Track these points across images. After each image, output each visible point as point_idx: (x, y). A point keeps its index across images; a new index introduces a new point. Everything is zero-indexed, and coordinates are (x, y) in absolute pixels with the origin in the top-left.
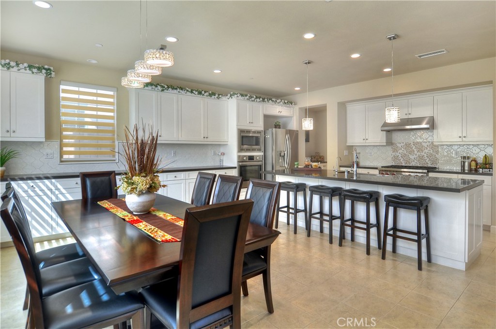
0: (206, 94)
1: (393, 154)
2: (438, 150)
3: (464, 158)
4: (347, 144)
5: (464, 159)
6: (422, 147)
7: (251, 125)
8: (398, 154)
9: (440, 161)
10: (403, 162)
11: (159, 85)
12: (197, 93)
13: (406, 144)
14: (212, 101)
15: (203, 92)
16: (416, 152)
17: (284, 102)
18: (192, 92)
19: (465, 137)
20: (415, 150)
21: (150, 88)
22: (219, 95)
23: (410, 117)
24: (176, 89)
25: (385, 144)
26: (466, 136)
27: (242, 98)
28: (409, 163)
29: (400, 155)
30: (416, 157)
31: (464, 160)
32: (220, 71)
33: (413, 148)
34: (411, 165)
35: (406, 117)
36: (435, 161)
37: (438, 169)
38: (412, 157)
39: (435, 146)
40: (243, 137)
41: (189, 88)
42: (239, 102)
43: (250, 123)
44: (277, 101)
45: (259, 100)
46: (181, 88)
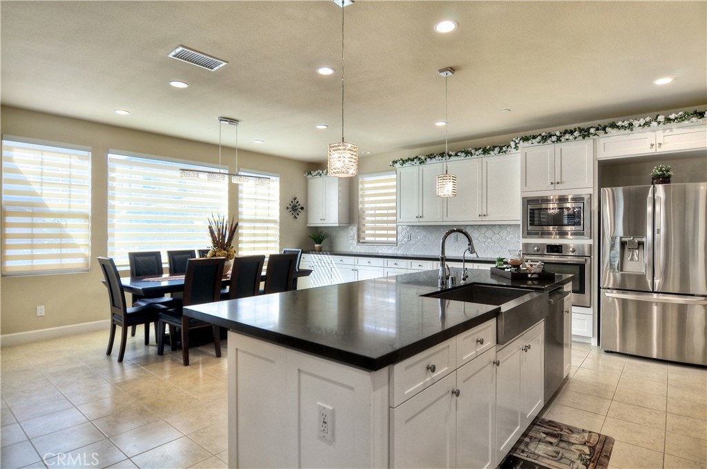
0: (477, 153)
7: (558, 186)
12: (463, 155)
14: (494, 159)
15: (473, 152)
18: (456, 155)
21: (407, 164)
22: (501, 148)
27: (526, 144)
32: (445, 123)
41: (452, 151)
42: (526, 150)
43: (552, 183)
44: (636, 123)
45: (571, 137)
46: (442, 155)
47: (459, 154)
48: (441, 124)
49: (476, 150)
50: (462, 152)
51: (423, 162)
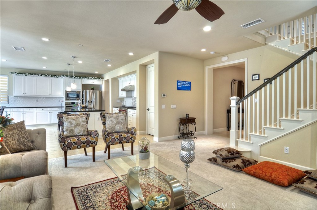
0: (49, 76)
4: (119, 97)
11: (24, 73)
12: (44, 76)
14: (54, 79)
15: (48, 76)
17: (95, 78)
18: (41, 75)
21: (19, 75)
22: (57, 76)
24: (33, 75)
25: (126, 97)
27: (67, 77)
40: (68, 94)
42: (66, 79)
44: (90, 78)
45: (78, 78)
46: (36, 74)
47: (43, 75)
49: (49, 75)
51: (27, 75)
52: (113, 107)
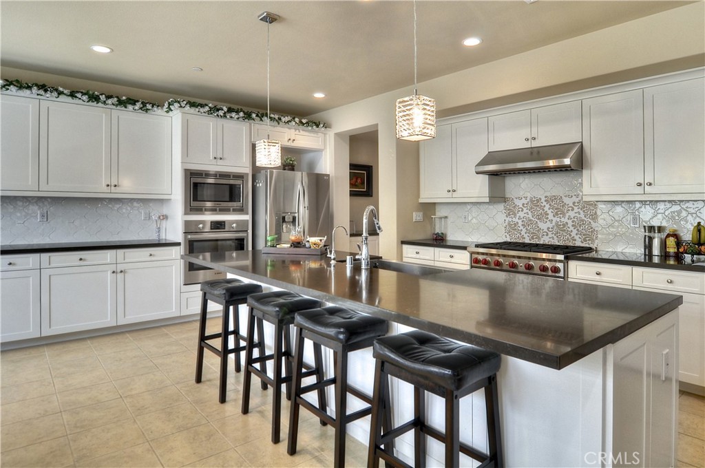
0: (109, 101)
1: (507, 219)
2: (596, 213)
3: (651, 229)
4: (421, 201)
5: (650, 231)
6: (563, 206)
7: (220, 162)
8: (516, 220)
9: (599, 236)
10: (526, 236)
12: (85, 98)
13: (532, 201)
14: (129, 116)
15: (103, 98)
16: (551, 216)
17: (301, 122)
18: (72, 95)
19: (650, 184)
20: (549, 212)
22: (144, 104)
23: (535, 144)
24: (29, 88)
25: (487, 200)
26: (652, 182)
27: (193, 110)
28: (539, 238)
29: (520, 222)
30: (551, 226)
31: (652, 235)
32: (108, 50)
33: (546, 209)
34: (541, 243)
35: (527, 145)
36: (590, 234)
37: (596, 251)
38: (543, 226)
39: (588, 203)
40: (196, 185)
41: (64, 88)
42: (189, 117)
43: (215, 158)
44: (283, 119)
45: (237, 116)
46: (43, 87)
48: (101, 49)
49: (109, 97)
50: (83, 94)
52: (403, 243)
